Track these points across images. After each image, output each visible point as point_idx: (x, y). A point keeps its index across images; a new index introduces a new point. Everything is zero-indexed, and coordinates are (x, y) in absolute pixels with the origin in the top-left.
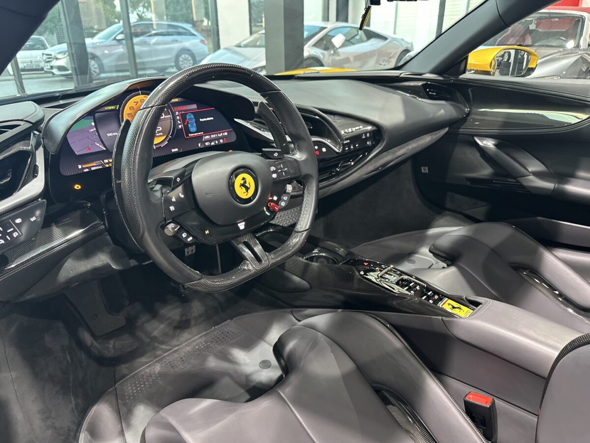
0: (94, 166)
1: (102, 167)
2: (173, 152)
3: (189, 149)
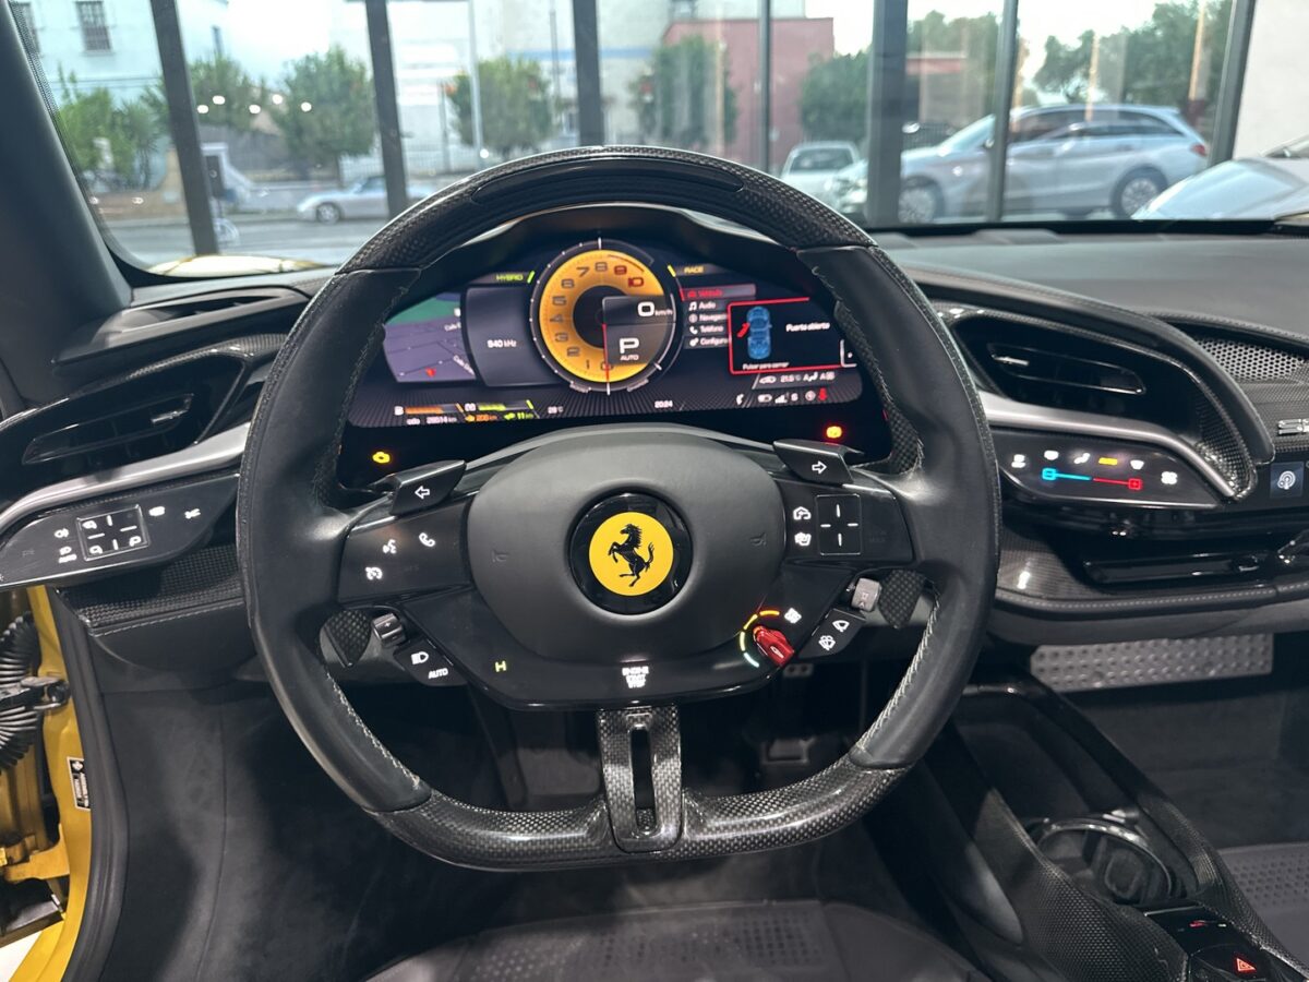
0: (435, 415)
1: (456, 421)
2: (657, 408)
3: (706, 406)
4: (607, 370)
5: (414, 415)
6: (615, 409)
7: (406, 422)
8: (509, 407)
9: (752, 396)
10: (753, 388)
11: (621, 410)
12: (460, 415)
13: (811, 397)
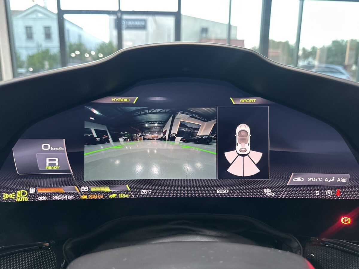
0: (59, 194)
1: (73, 198)
2: (217, 194)
3: (253, 195)
5: (43, 194)
6: (188, 192)
7: (37, 199)
8: (113, 189)
9: (287, 190)
10: (288, 184)
11: (192, 193)
12: (77, 194)
13: (329, 194)
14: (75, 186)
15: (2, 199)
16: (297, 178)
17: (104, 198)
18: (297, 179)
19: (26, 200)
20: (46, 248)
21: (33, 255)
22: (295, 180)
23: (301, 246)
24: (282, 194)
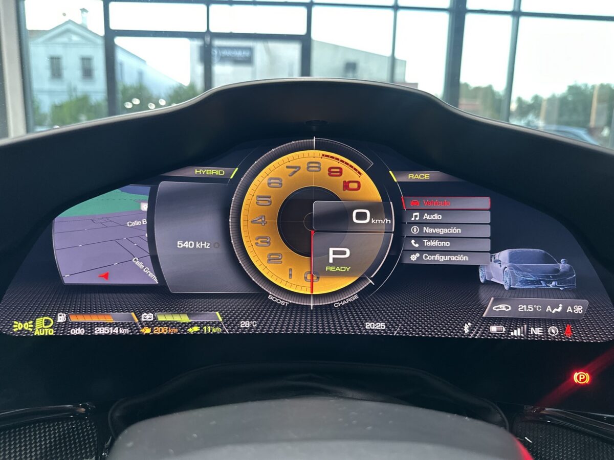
0: (104, 325)
1: (128, 332)
2: (367, 329)
3: (426, 333)
4: (312, 281)
5: (79, 323)
6: (317, 326)
7: (69, 332)
8: (194, 318)
9: (483, 326)
10: (484, 316)
11: (325, 328)
12: (134, 325)
13: (554, 332)
14: (132, 312)
15: (12, 331)
16: (500, 306)
17: (179, 333)
18: (499, 308)
19: (50, 334)
20: (80, 417)
21: (59, 428)
22: (497, 308)
23: (506, 420)
24: (474, 332)
